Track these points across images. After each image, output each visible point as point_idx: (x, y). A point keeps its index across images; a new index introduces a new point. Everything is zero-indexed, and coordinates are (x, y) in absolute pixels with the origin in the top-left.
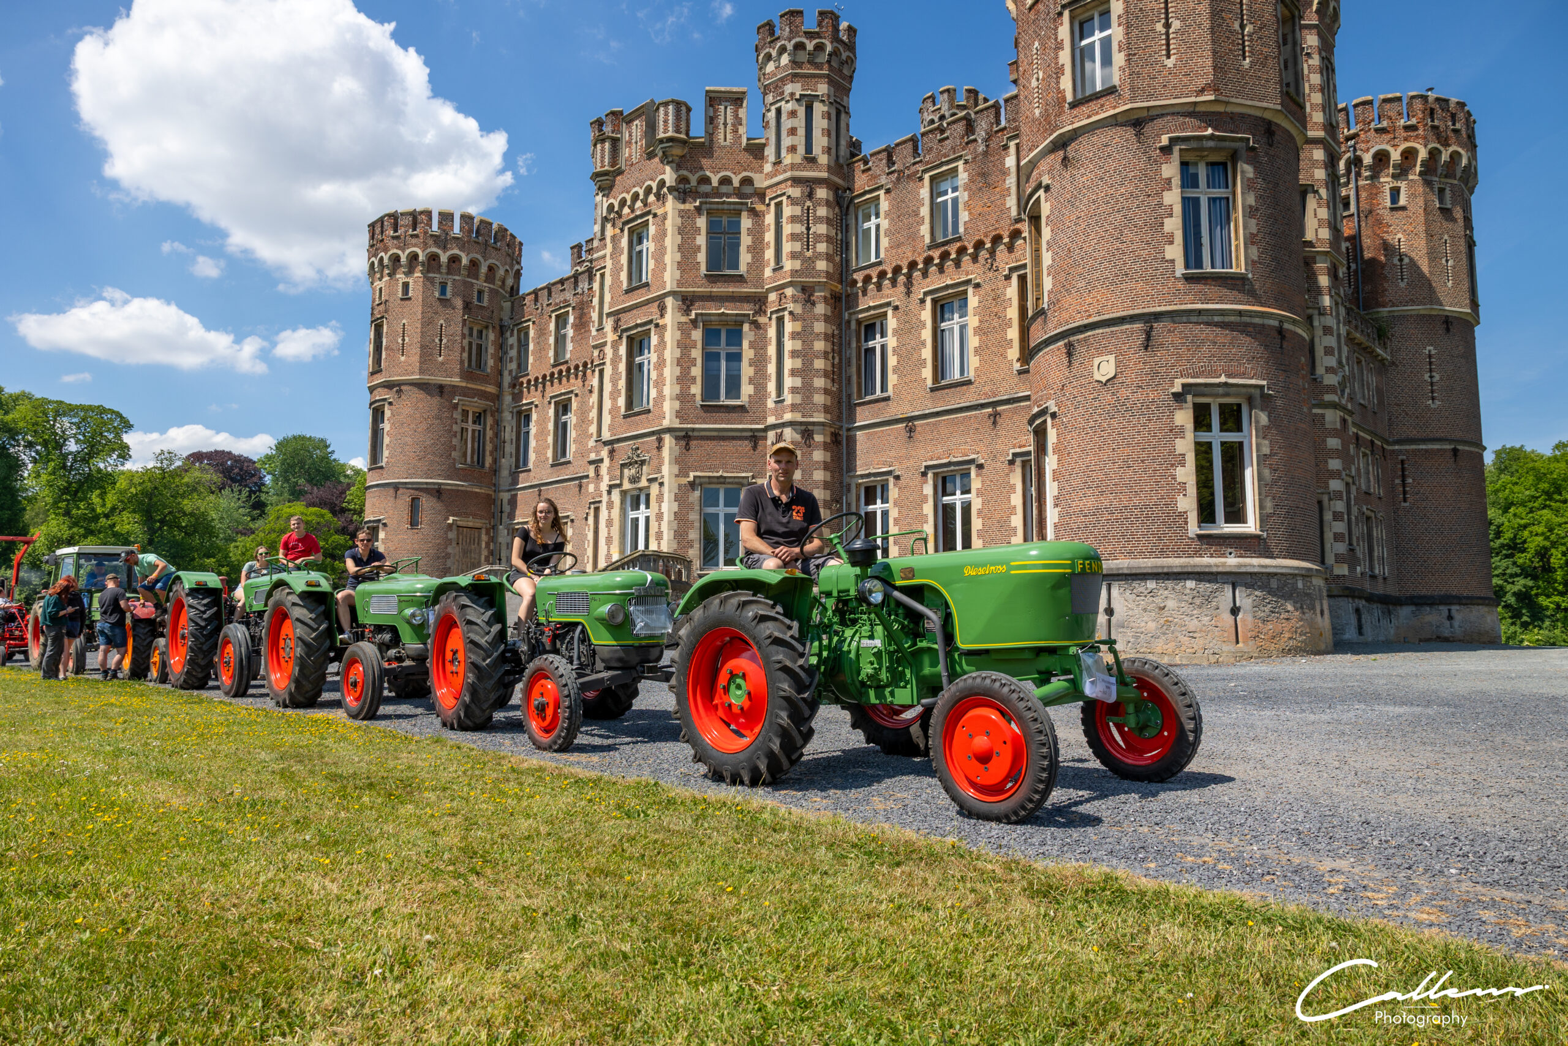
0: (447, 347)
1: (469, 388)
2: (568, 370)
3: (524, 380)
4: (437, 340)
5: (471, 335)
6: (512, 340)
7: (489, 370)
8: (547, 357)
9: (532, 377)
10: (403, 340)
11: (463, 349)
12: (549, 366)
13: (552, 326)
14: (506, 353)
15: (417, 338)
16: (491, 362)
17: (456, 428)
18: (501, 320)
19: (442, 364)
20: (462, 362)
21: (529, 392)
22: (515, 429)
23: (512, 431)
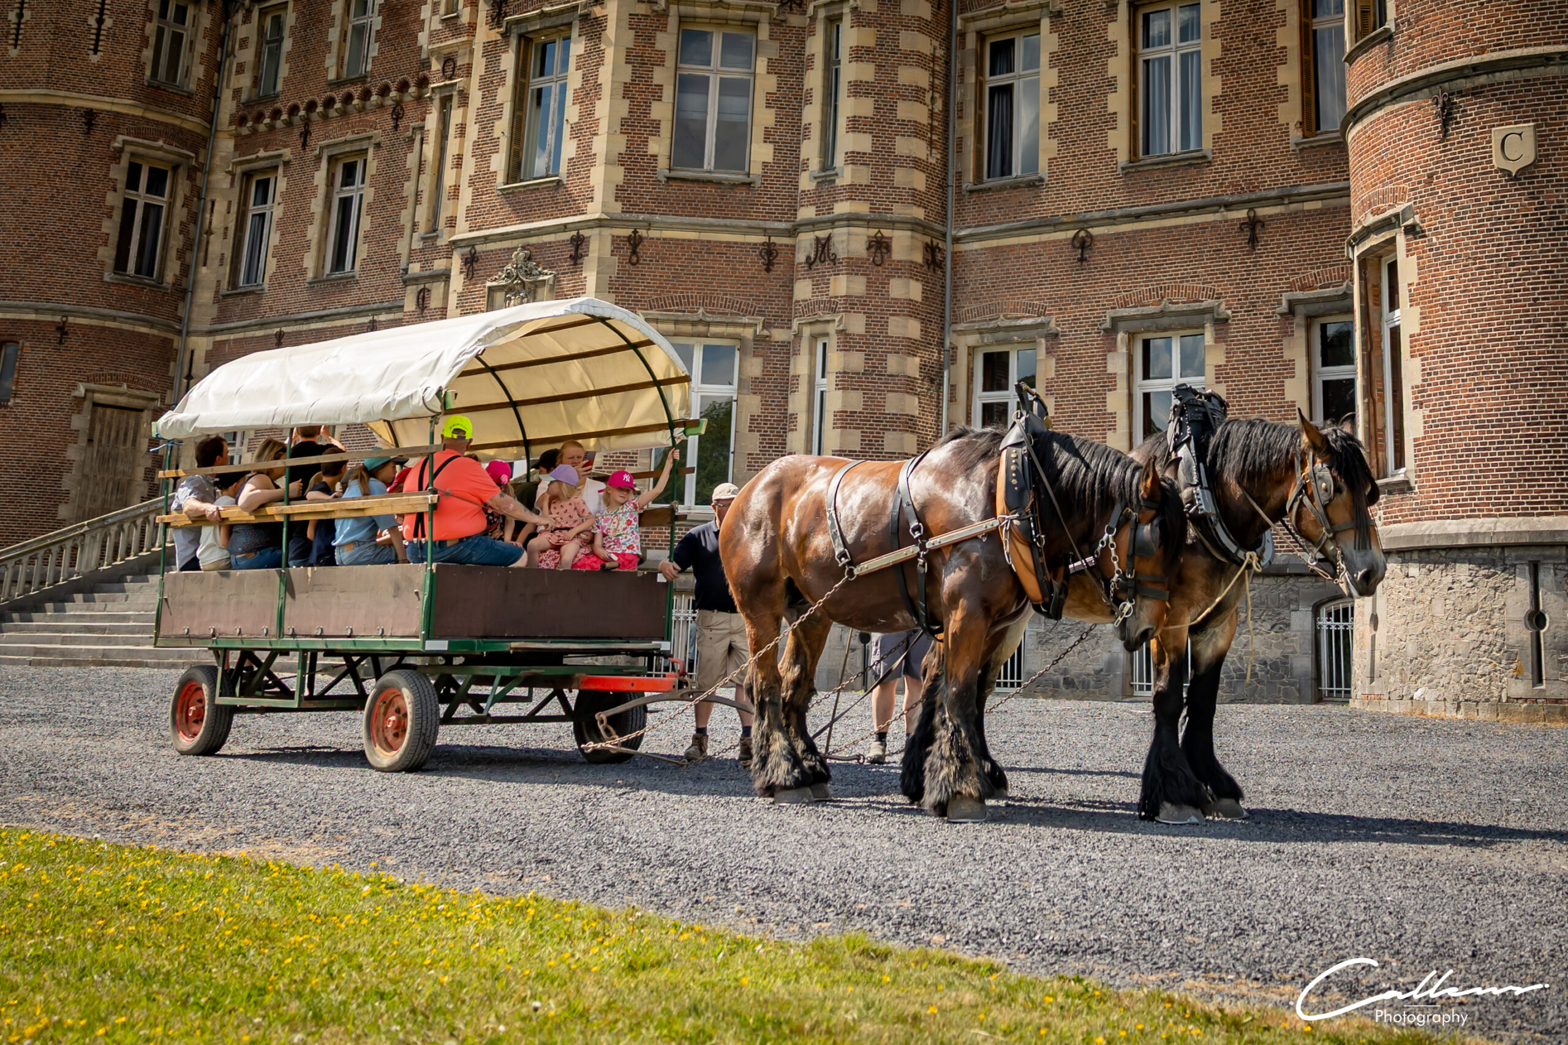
0: (111, 35)
1: (147, 121)
2: (366, 95)
4: (92, 21)
7: (191, 87)
8: (321, 66)
9: (283, 105)
11: (144, 41)
12: (323, 85)
16: (197, 71)
17: (113, 200)
19: (98, 67)
20: (139, 67)
22: (234, 208)
23: (229, 212)
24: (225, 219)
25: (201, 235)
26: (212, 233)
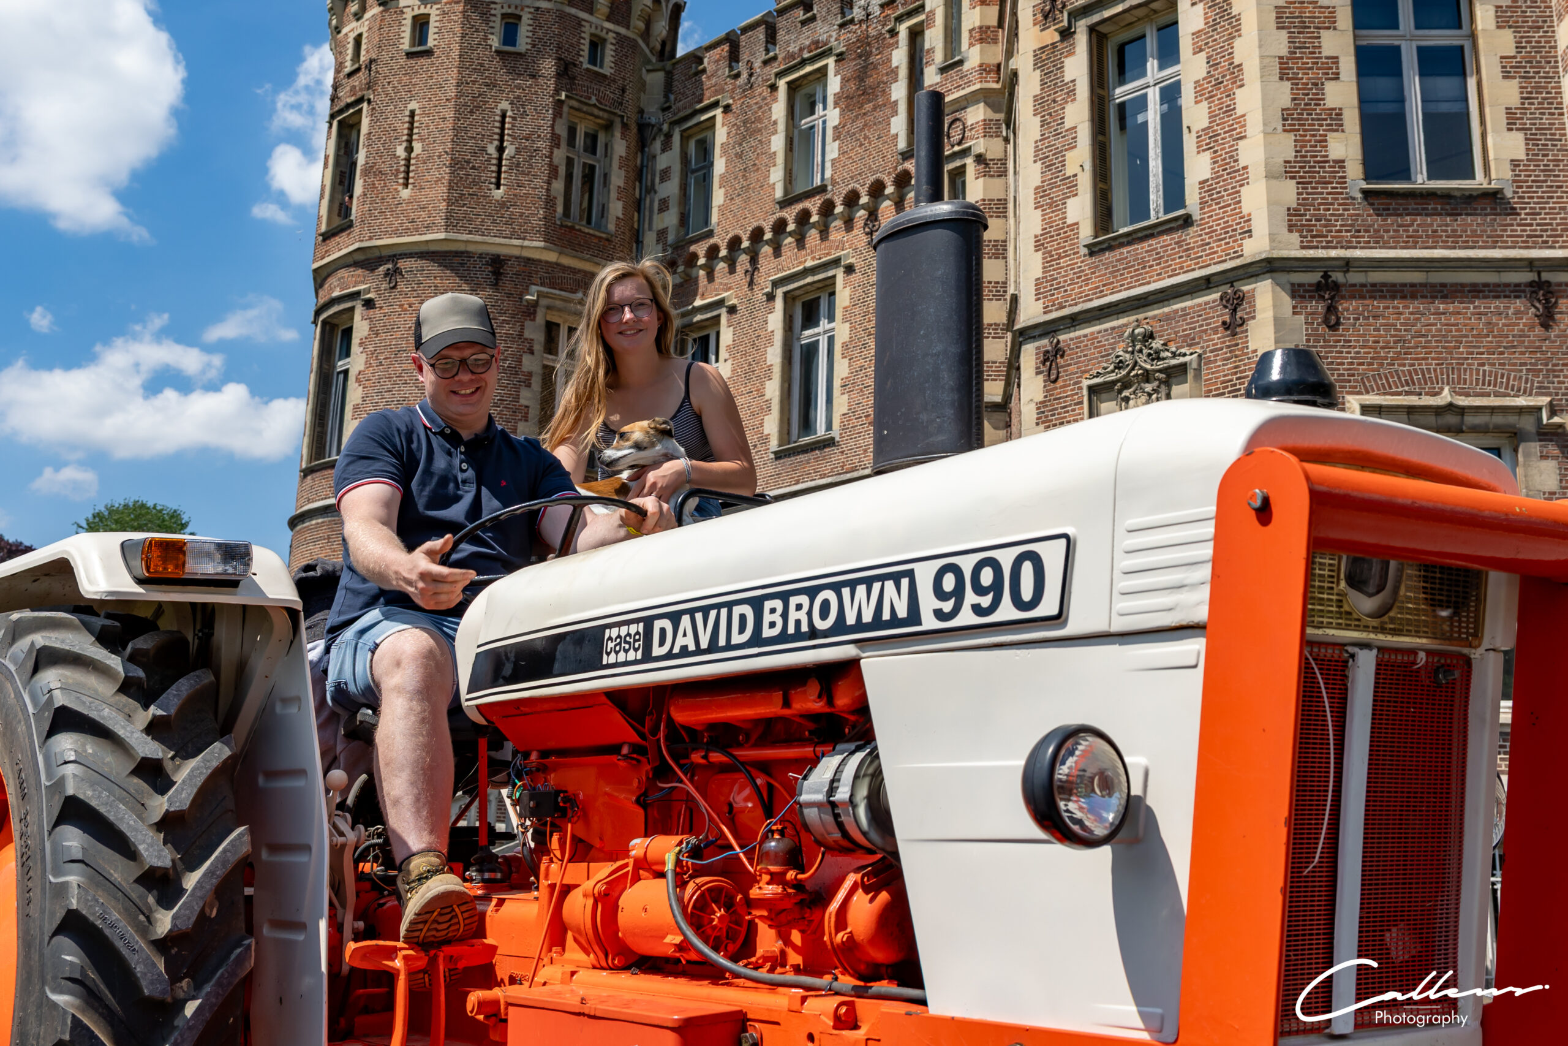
0: (515, 165)
1: (564, 268)
2: (827, 209)
3: (700, 249)
4: (492, 149)
5: (571, 142)
6: (668, 159)
7: (612, 227)
8: (764, 184)
9: (721, 240)
10: (409, 149)
11: (553, 171)
12: (770, 206)
13: (779, 110)
14: (651, 190)
15: (444, 144)
16: (616, 209)
17: (530, 364)
18: (641, 112)
19: (503, 204)
20: (550, 202)
21: (711, 277)
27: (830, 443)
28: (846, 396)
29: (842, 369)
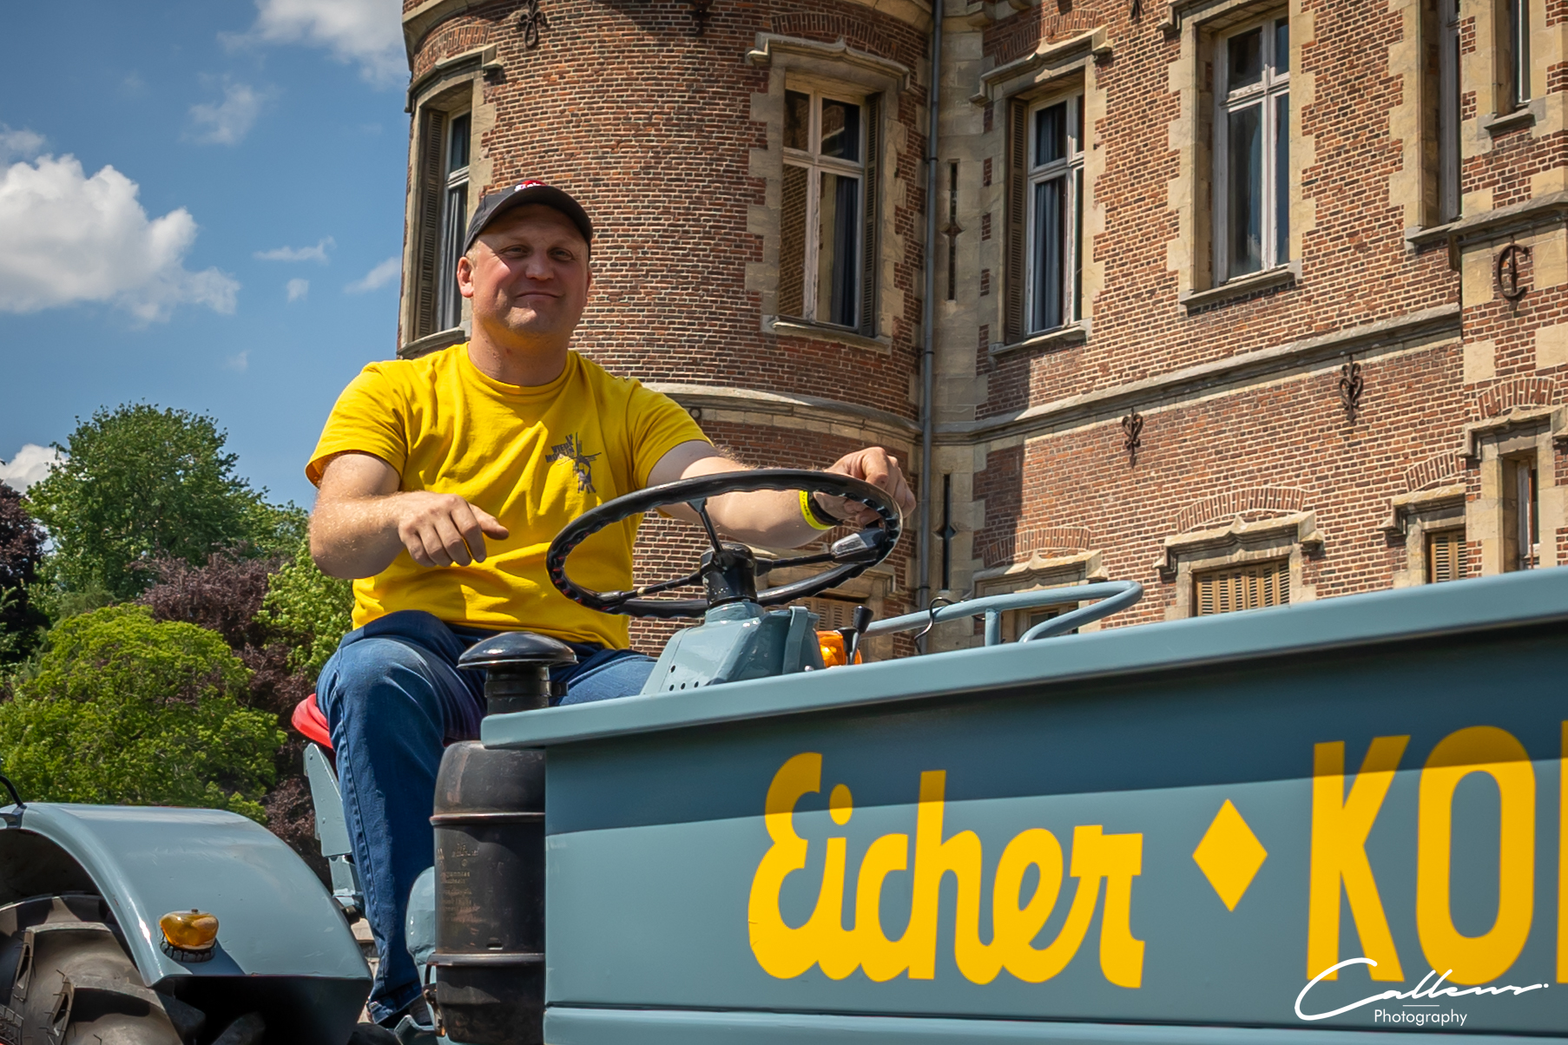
17: (760, 164)
21: (1064, 3)
22: (999, 174)
23: (988, 183)
24: (982, 198)
25: (937, 235)
26: (959, 231)
27: (1285, 283)
28: (1312, 201)
29: (1304, 153)
